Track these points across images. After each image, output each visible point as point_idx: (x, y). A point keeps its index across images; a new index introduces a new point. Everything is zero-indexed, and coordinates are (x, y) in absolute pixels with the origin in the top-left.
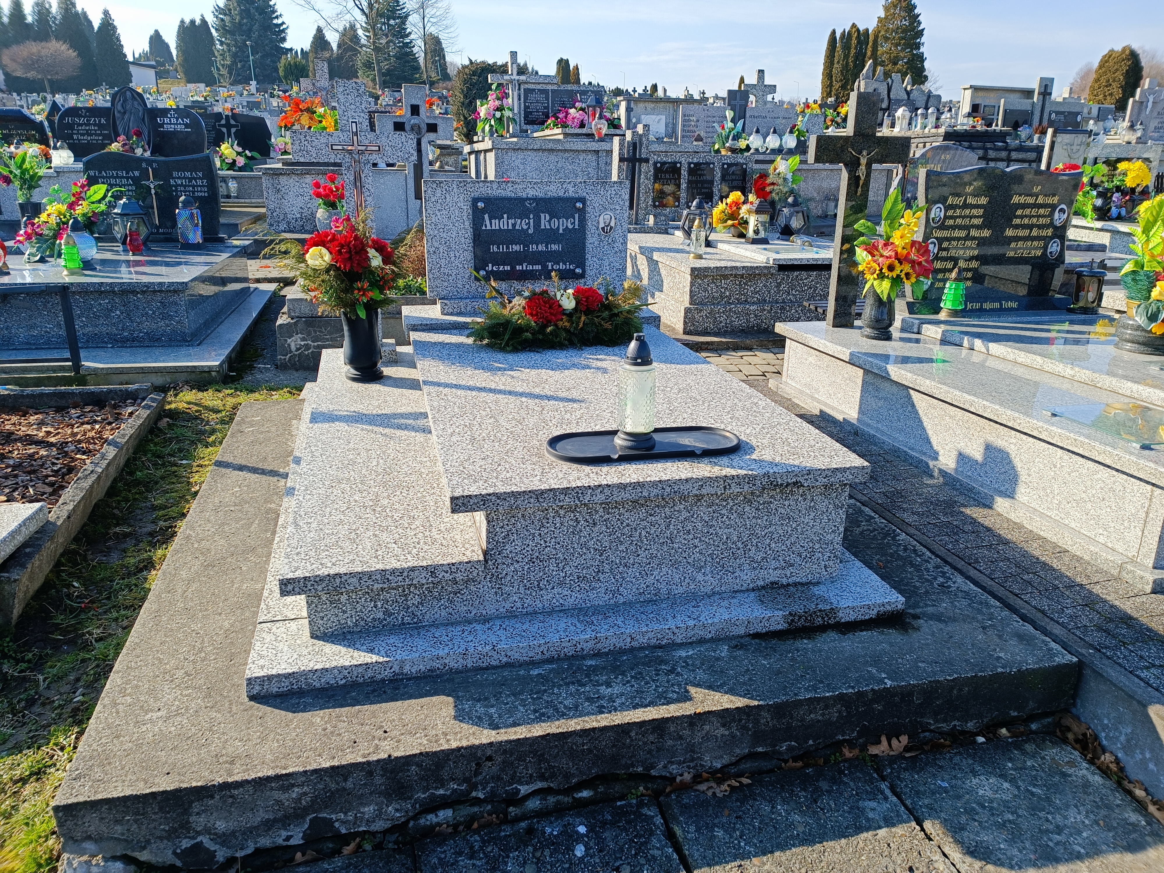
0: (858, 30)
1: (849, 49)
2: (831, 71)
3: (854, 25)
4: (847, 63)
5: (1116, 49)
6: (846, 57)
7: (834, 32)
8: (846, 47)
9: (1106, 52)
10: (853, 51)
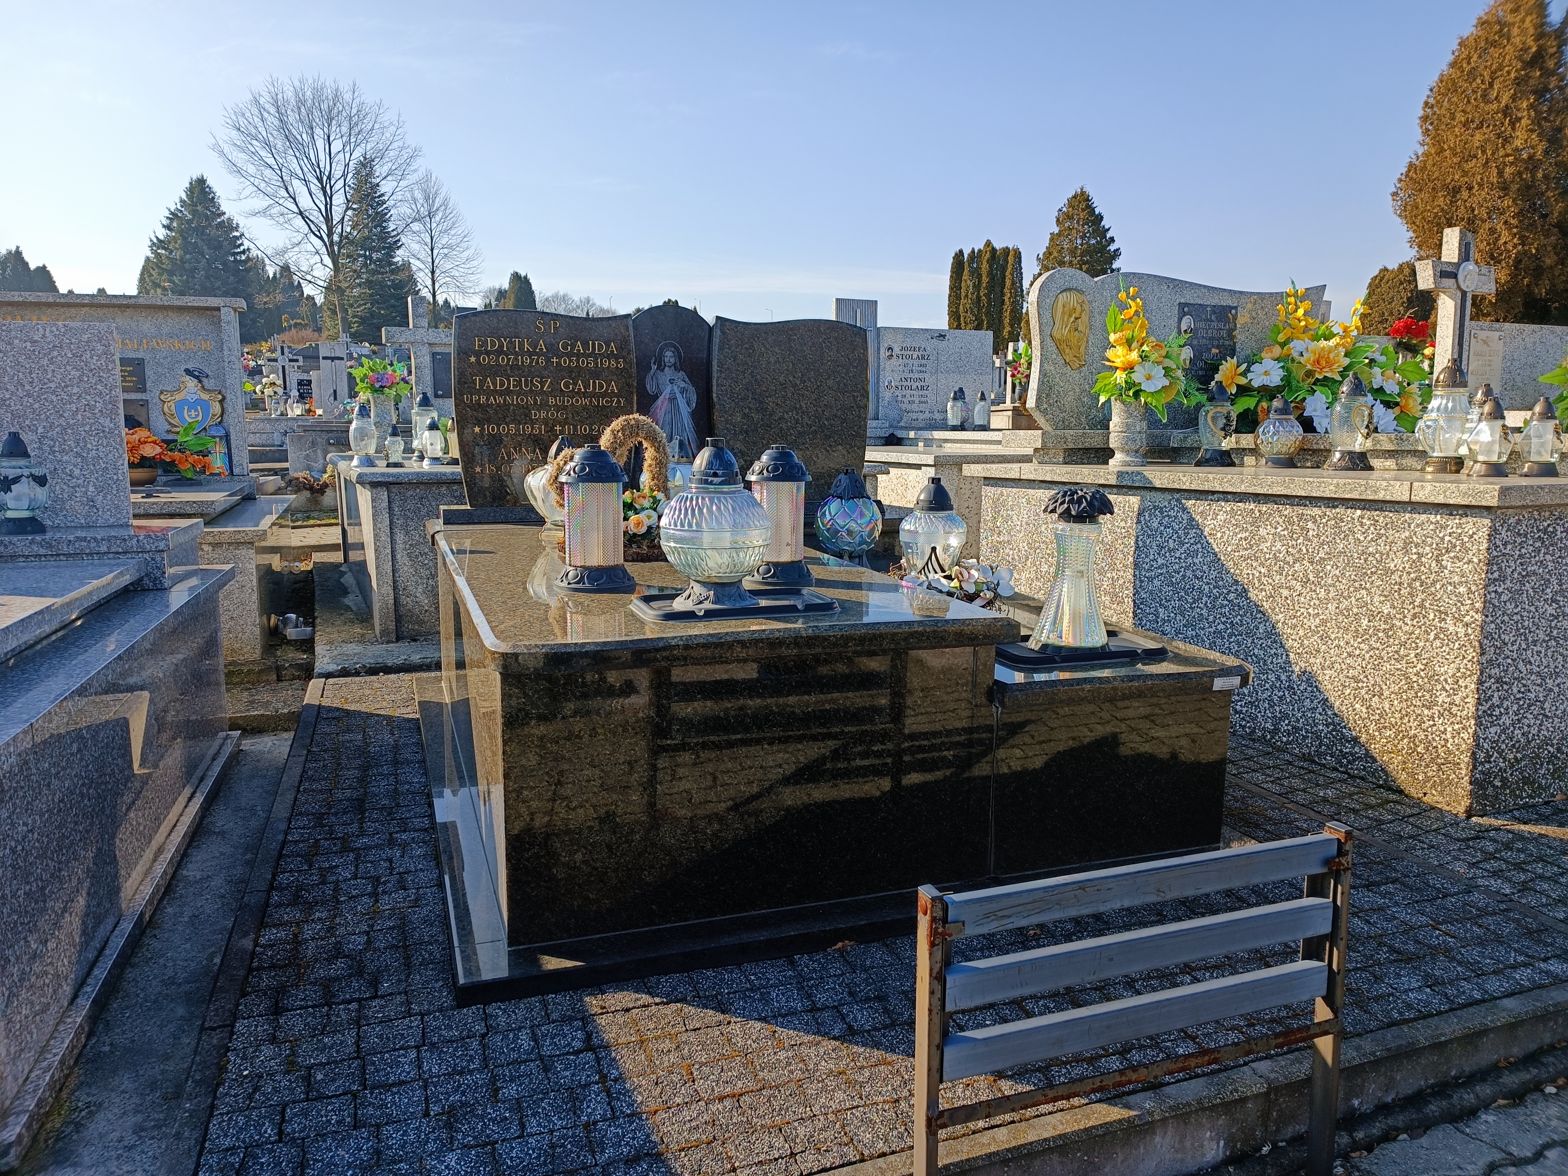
0: (994, 250)
1: (980, 276)
2: (958, 308)
3: (988, 243)
4: (978, 297)
5: (1390, 268)
6: (977, 287)
7: (961, 252)
8: (976, 273)
9: (1376, 273)
10: (985, 279)
